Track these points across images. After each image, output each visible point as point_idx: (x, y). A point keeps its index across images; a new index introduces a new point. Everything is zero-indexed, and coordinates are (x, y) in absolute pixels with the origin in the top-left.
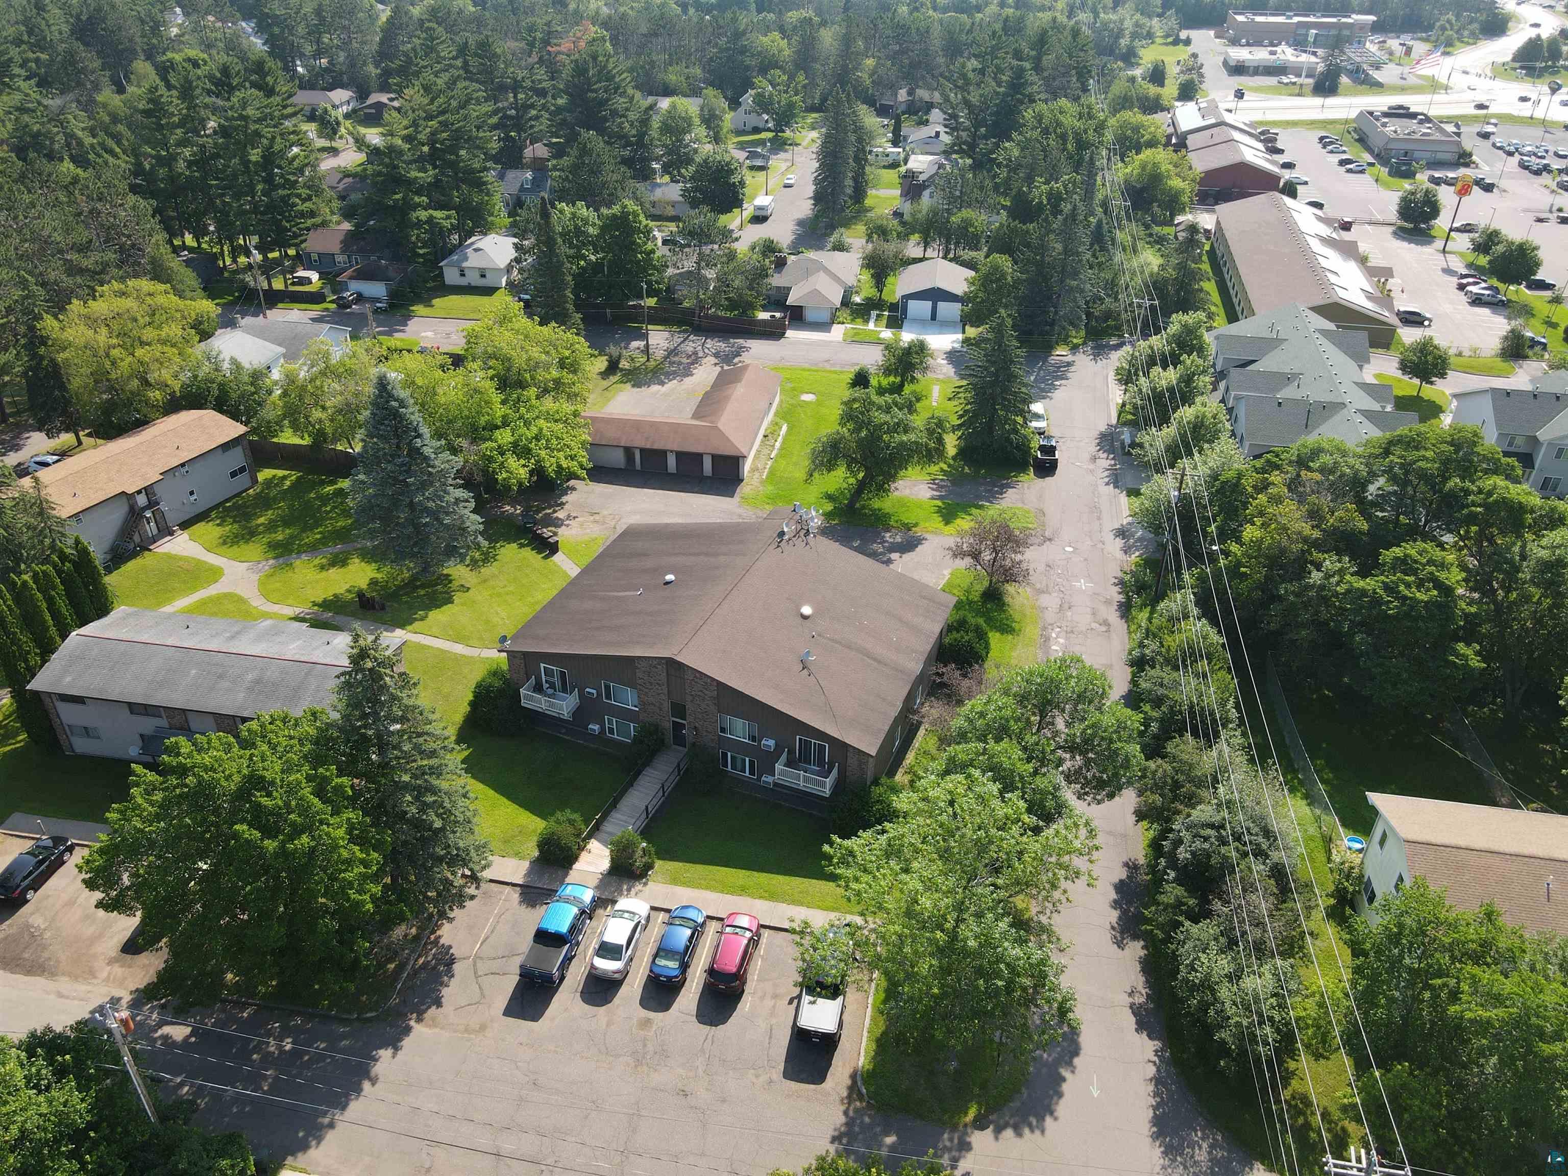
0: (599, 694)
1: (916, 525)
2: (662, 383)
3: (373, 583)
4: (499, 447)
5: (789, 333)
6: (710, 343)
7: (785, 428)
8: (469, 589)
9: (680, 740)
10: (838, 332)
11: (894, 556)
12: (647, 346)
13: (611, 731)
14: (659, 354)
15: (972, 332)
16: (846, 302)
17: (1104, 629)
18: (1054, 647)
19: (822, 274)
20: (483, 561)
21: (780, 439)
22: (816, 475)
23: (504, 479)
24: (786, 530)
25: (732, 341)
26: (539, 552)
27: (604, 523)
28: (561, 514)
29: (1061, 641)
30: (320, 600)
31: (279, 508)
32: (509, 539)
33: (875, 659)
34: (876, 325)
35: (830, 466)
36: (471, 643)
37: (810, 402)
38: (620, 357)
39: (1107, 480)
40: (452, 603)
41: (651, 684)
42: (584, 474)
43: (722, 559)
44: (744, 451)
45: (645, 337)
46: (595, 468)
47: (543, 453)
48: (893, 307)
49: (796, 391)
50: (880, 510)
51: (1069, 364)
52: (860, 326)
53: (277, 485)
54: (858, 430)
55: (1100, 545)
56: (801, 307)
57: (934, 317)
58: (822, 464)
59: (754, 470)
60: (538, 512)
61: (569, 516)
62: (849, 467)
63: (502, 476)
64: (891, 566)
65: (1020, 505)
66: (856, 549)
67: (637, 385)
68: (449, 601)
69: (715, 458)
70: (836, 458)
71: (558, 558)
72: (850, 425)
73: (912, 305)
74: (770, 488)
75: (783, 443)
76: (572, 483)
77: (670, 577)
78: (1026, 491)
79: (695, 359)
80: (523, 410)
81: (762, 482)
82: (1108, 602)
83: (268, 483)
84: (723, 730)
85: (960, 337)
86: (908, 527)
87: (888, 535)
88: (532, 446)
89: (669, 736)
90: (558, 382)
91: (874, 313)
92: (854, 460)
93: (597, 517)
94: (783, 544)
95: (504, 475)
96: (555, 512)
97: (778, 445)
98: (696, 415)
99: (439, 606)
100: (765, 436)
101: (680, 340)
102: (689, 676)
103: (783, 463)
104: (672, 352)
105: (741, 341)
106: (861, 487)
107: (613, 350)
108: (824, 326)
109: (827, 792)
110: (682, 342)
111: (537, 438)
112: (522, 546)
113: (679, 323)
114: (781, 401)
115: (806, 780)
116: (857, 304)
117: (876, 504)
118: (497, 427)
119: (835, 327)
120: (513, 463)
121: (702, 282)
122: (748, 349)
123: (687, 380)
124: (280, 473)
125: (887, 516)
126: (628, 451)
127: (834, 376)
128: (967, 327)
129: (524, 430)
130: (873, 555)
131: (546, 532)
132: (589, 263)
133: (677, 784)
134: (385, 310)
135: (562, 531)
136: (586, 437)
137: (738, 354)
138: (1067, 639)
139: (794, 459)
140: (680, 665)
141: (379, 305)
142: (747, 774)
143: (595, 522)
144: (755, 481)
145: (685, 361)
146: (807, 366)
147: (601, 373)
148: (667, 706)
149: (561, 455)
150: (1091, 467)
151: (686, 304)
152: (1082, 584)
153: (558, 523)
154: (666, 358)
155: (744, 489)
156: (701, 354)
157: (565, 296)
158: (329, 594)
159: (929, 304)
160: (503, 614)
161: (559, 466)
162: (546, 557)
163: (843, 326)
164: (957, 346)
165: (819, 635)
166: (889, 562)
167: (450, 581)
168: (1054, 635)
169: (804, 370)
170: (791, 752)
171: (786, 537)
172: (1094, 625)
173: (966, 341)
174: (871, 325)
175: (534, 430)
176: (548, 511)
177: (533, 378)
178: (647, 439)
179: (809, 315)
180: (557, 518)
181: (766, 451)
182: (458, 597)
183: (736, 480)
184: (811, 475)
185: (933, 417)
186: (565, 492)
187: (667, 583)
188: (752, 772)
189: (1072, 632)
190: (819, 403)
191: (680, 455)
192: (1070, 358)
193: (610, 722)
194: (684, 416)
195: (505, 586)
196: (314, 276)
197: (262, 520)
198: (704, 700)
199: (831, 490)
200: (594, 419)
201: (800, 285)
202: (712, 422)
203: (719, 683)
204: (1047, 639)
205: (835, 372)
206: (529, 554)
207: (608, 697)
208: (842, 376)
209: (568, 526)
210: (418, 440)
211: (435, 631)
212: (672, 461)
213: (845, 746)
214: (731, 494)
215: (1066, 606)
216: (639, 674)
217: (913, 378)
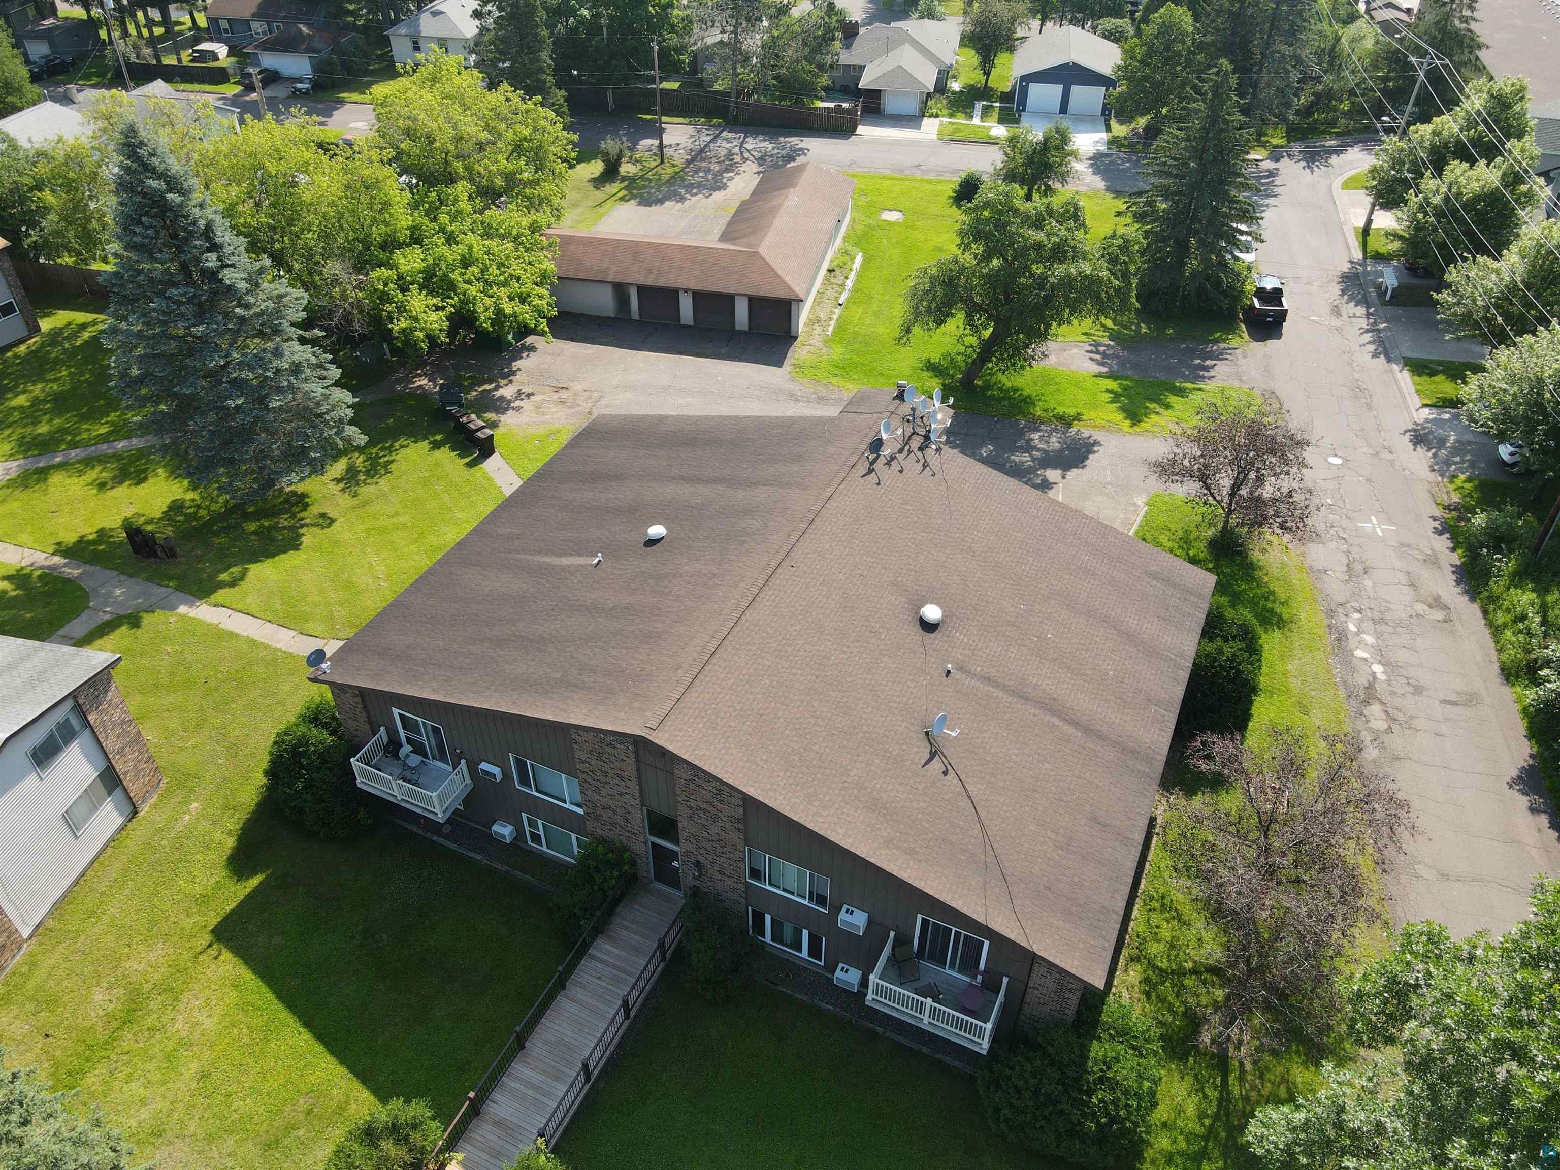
0: (507, 775)
1: (1078, 417)
2: (682, 199)
3: (176, 507)
4: (400, 277)
5: (861, 129)
6: (750, 144)
7: (859, 259)
8: (332, 521)
9: (670, 878)
10: (930, 127)
11: (1053, 475)
12: (661, 147)
13: (536, 838)
14: (680, 158)
15: (1120, 130)
16: (941, 88)
17: (1439, 615)
18: (1359, 653)
19: (907, 46)
20: (368, 473)
21: (852, 276)
22: (916, 330)
23: (404, 330)
24: (885, 436)
25: (782, 139)
26: (461, 456)
27: (574, 405)
28: (507, 392)
29: (1369, 639)
30: (71, 538)
31: (56, 380)
32: (417, 435)
33: (1076, 724)
34: (982, 119)
35: (941, 316)
36: (310, 627)
37: (896, 223)
38: (620, 156)
39: (1372, 348)
40: (296, 548)
41: (605, 774)
42: (544, 325)
43: (760, 494)
44: (799, 291)
45: (659, 133)
46: (564, 315)
47: (473, 290)
48: (1006, 97)
49: (873, 208)
50: (1015, 390)
51: (1272, 174)
52: (960, 120)
53: (67, 339)
54: (986, 257)
55: (1385, 455)
56: (878, 92)
57: (1064, 109)
58: (929, 311)
59: (815, 321)
60: (471, 387)
61: (520, 393)
62: (970, 316)
63: (399, 325)
64: (1051, 494)
65: (1236, 384)
66: (984, 461)
67: (646, 202)
68: (293, 543)
69: (755, 302)
70: (950, 305)
71: (493, 464)
72: (978, 248)
73: (1036, 91)
74: (838, 352)
75: (857, 280)
76: (530, 340)
77: (657, 530)
78: (1241, 361)
79: (730, 165)
80: (444, 218)
81: (827, 341)
82: (1432, 560)
83: (55, 336)
84: (756, 874)
85: (1104, 136)
86: (1066, 422)
87: (1036, 436)
88: (455, 276)
89: (647, 867)
90: (510, 178)
91: (979, 105)
92: (978, 308)
93: (564, 395)
94: (880, 465)
95: (404, 324)
96: (498, 387)
97: (849, 283)
98: (724, 238)
99: (273, 555)
100: (830, 271)
101: (708, 139)
102: (681, 773)
103: (857, 312)
104: (698, 156)
105: (794, 140)
106: (987, 350)
107: (610, 145)
108: (912, 120)
109: (984, 1046)
110: (711, 141)
111: (466, 263)
112: (436, 446)
113: (710, 114)
114: (853, 221)
115: (934, 1012)
116: (954, 93)
117: (1007, 380)
118: (400, 246)
119: (926, 121)
120: (418, 302)
121: (741, 57)
122: (803, 151)
123: (718, 195)
124: (81, 317)
125: (1028, 401)
126: (620, 289)
127: (927, 186)
128: (1113, 123)
129: (444, 250)
130: (1017, 472)
131: (475, 421)
132: (582, 21)
133: (663, 973)
134: (307, 93)
135: (508, 419)
136: (550, 266)
137: (792, 159)
138: (1379, 635)
139: (875, 306)
140: (663, 752)
141: (299, 86)
142: (805, 954)
143: (562, 402)
144: (816, 341)
145: (716, 167)
146: (887, 172)
147: (594, 180)
148: (638, 817)
149: (503, 292)
150: (1336, 322)
151: (718, 87)
152: (1374, 525)
153: (502, 406)
154: (689, 162)
155: (799, 352)
156: (738, 159)
157: (539, 60)
158: (89, 531)
159: (1059, 88)
160: (380, 570)
161: (499, 312)
162: (470, 465)
163: (936, 121)
164: (1103, 148)
165: (961, 669)
166: (1045, 485)
167: (306, 506)
168: (1352, 627)
169: (884, 178)
170: (902, 941)
171: (886, 452)
172: (1421, 608)
173: (1114, 142)
174: (976, 121)
175: (461, 249)
176: (487, 387)
177: (468, 169)
178: (649, 271)
179: (890, 105)
180: (502, 398)
181: (831, 293)
182: (309, 537)
183: (787, 337)
184: (908, 331)
185: (1113, 236)
186: (517, 356)
187: (652, 542)
188: (814, 951)
189: (1383, 621)
190: (907, 225)
191: (700, 297)
192: (1268, 165)
193: (532, 824)
194: (711, 239)
195: (396, 514)
196: (222, 50)
197: (21, 400)
198: (715, 818)
199: (936, 358)
200: (566, 241)
201: (879, 61)
202: (750, 246)
203: (748, 801)
204: (1342, 637)
205: (930, 182)
206: (447, 457)
207: (525, 781)
208: (940, 187)
209: (518, 409)
210: (213, 256)
211: (252, 602)
212: (686, 306)
213: (1032, 959)
214: (778, 362)
215: (1359, 567)
216: (580, 754)
217: (1048, 188)
